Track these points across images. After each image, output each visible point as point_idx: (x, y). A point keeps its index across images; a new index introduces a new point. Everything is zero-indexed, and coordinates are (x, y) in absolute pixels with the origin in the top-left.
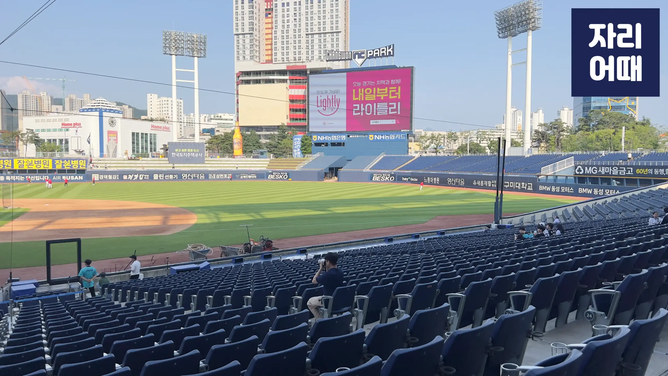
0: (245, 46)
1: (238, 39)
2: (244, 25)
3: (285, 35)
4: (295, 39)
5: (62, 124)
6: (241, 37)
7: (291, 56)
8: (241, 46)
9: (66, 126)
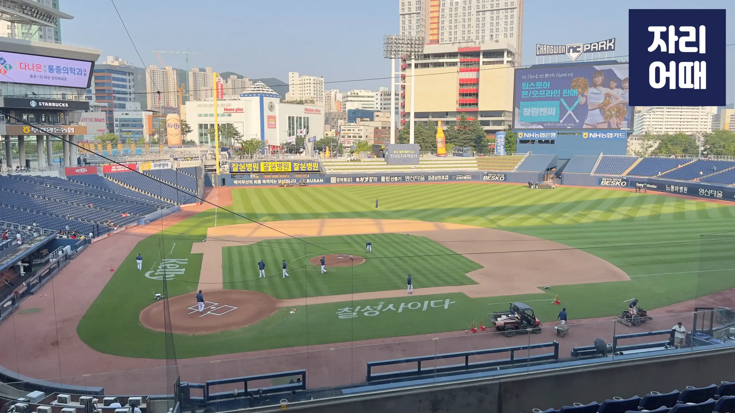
0: (411, 27)
1: (404, 19)
2: (410, 5)
3: (453, 13)
4: (464, 17)
5: (225, 109)
6: (407, 17)
7: (459, 35)
8: (407, 27)
9: (229, 111)
